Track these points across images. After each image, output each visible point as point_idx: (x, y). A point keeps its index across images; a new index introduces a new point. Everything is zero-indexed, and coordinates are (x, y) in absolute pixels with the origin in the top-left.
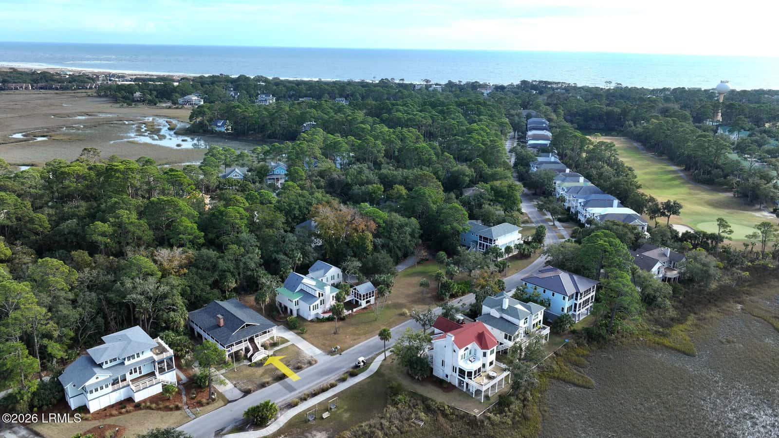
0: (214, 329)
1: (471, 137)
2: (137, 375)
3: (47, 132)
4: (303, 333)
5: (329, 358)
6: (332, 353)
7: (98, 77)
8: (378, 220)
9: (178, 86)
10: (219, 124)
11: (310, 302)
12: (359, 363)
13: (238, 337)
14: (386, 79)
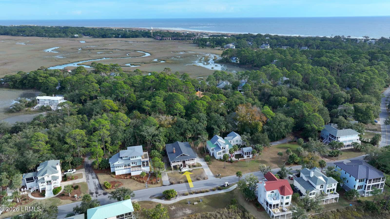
0: (171, 153)
1: (357, 75)
2: (135, 165)
3: (166, 59)
4: (209, 164)
5: (215, 178)
6: (217, 177)
7: (198, 34)
8: (268, 116)
9: (226, 39)
10: (233, 59)
11: (218, 150)
12: (225, 185)
13: (178, 159)
14: (338, 36)
